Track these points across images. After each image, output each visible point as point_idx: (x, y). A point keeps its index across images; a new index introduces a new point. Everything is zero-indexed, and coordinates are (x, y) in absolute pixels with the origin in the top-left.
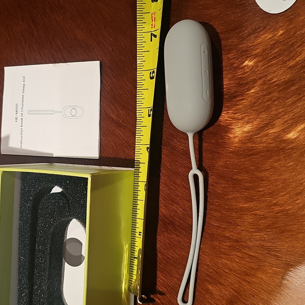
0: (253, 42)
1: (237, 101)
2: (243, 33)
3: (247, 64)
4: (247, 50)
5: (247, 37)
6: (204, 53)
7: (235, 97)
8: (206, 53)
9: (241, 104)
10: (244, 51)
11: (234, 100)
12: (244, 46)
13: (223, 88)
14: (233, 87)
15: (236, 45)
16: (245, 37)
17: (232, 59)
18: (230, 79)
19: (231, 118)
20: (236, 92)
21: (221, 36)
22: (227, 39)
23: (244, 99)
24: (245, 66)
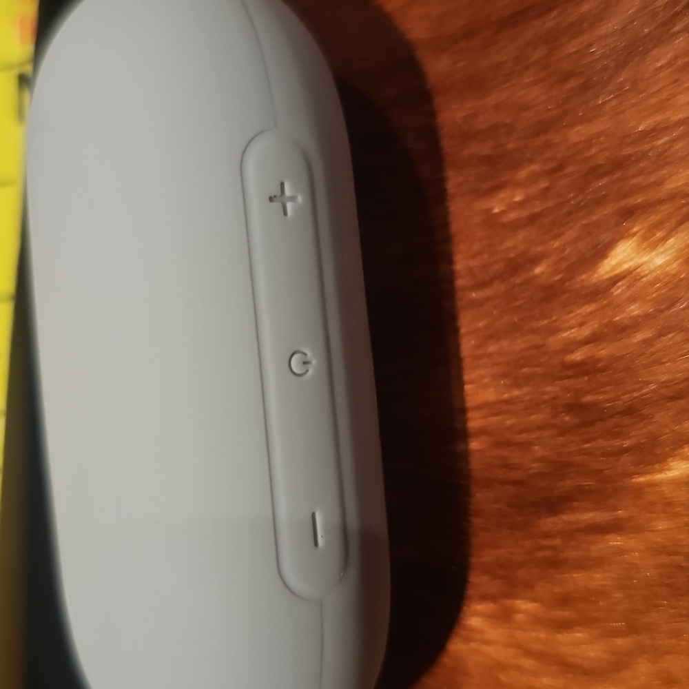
0: (661, 107)
1: (572, 534)
2: (585, 39)
3: (625, 267)
4: (619, 164)
5: (620, 65)
6: (277, 205)
7: (555, 504)
8: (289, 206)
9: (598, 563)
10: (596, 172)
11: (550, 523)
12: (598, 135)
13: (464, 435)
14: (528, 430)
15: (543, 127)
16: (605, 68)
17: (515, 226)
18: (513, 372)
19: (528, 653)
20: (560, 468)
21: (437, 67)
22: (476, 84)
23: (616, 527)
24: (615, 280)
